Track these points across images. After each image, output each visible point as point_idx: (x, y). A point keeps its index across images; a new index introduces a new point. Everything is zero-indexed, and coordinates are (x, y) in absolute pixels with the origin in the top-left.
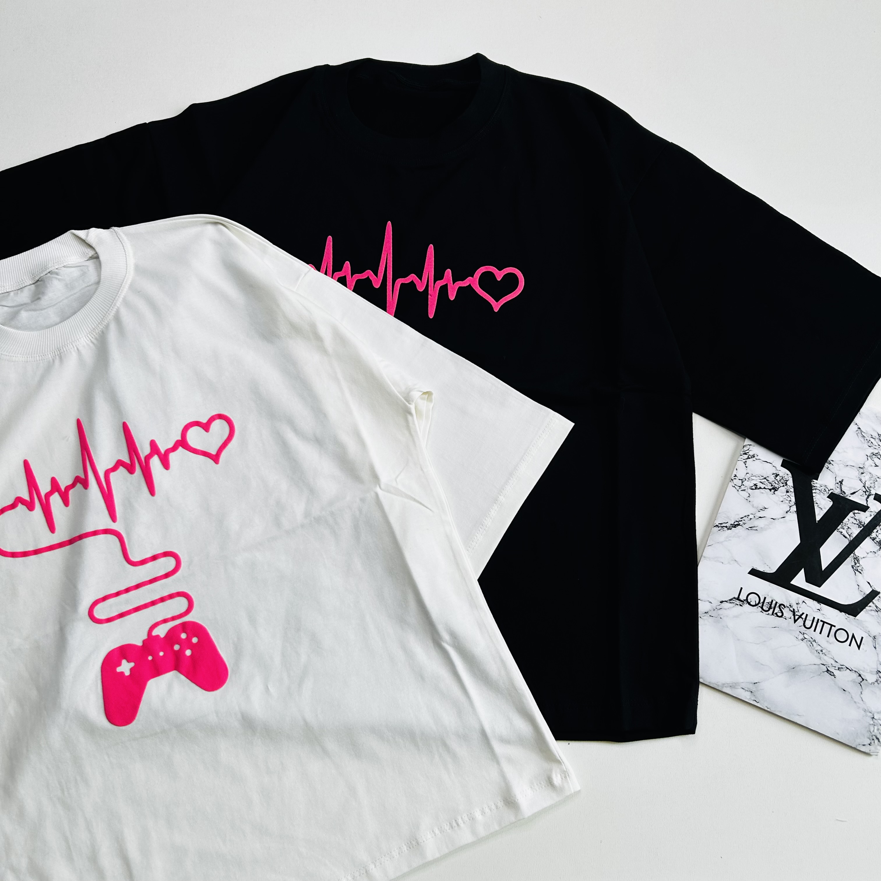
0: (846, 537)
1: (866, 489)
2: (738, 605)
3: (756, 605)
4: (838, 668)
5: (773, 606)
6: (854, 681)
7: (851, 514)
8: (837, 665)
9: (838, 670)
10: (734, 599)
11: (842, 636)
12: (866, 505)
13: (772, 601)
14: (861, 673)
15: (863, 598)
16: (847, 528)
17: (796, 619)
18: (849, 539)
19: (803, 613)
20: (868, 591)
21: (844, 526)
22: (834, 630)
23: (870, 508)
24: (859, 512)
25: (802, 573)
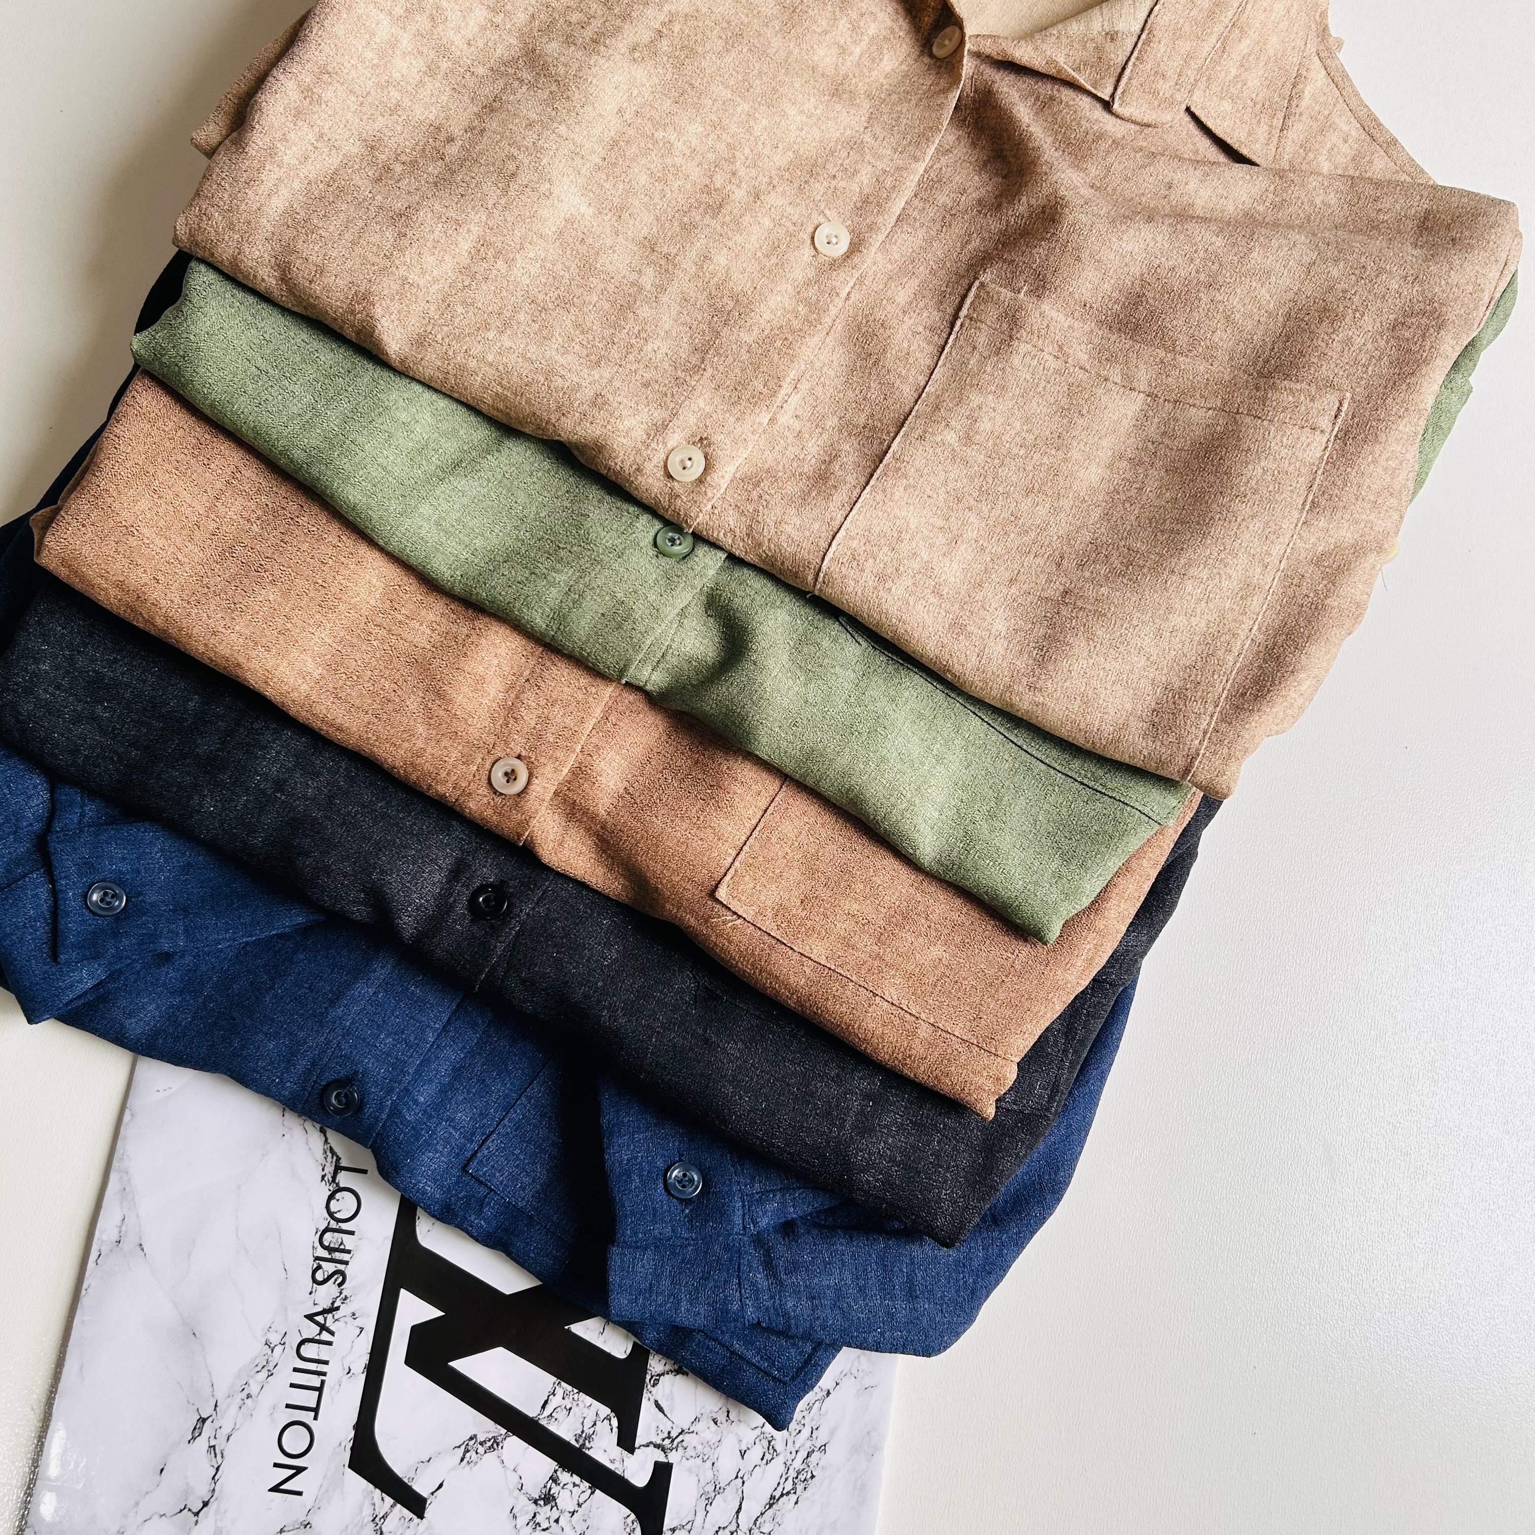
0: (543, 1407)
1: (677, 1437)
2: (323, 1170)
3: (331, 1214)
4: (214, 1447)
5: (337, 1256)
6: (188, 1491)
7: (605, 1411)
8: (220, 1443)
9: (210, 1447)
10: (335, 1158)
11: (295, 1441)
12: (637, 1445)
13: (349, 1252)
14: (213, 1506)
15: (401, 1476)
16: (568, 1407)
17: (316, 1318)
18: (541, 1417)
19: (332, 1333)
20: (421, 1487)
21: (571, 1397)
22: (308, 1417)
23: (630, 1455)
24: (615, 1430)
25: (429, 1312)
